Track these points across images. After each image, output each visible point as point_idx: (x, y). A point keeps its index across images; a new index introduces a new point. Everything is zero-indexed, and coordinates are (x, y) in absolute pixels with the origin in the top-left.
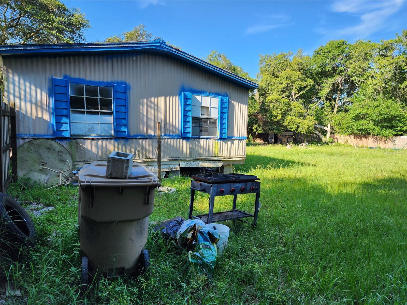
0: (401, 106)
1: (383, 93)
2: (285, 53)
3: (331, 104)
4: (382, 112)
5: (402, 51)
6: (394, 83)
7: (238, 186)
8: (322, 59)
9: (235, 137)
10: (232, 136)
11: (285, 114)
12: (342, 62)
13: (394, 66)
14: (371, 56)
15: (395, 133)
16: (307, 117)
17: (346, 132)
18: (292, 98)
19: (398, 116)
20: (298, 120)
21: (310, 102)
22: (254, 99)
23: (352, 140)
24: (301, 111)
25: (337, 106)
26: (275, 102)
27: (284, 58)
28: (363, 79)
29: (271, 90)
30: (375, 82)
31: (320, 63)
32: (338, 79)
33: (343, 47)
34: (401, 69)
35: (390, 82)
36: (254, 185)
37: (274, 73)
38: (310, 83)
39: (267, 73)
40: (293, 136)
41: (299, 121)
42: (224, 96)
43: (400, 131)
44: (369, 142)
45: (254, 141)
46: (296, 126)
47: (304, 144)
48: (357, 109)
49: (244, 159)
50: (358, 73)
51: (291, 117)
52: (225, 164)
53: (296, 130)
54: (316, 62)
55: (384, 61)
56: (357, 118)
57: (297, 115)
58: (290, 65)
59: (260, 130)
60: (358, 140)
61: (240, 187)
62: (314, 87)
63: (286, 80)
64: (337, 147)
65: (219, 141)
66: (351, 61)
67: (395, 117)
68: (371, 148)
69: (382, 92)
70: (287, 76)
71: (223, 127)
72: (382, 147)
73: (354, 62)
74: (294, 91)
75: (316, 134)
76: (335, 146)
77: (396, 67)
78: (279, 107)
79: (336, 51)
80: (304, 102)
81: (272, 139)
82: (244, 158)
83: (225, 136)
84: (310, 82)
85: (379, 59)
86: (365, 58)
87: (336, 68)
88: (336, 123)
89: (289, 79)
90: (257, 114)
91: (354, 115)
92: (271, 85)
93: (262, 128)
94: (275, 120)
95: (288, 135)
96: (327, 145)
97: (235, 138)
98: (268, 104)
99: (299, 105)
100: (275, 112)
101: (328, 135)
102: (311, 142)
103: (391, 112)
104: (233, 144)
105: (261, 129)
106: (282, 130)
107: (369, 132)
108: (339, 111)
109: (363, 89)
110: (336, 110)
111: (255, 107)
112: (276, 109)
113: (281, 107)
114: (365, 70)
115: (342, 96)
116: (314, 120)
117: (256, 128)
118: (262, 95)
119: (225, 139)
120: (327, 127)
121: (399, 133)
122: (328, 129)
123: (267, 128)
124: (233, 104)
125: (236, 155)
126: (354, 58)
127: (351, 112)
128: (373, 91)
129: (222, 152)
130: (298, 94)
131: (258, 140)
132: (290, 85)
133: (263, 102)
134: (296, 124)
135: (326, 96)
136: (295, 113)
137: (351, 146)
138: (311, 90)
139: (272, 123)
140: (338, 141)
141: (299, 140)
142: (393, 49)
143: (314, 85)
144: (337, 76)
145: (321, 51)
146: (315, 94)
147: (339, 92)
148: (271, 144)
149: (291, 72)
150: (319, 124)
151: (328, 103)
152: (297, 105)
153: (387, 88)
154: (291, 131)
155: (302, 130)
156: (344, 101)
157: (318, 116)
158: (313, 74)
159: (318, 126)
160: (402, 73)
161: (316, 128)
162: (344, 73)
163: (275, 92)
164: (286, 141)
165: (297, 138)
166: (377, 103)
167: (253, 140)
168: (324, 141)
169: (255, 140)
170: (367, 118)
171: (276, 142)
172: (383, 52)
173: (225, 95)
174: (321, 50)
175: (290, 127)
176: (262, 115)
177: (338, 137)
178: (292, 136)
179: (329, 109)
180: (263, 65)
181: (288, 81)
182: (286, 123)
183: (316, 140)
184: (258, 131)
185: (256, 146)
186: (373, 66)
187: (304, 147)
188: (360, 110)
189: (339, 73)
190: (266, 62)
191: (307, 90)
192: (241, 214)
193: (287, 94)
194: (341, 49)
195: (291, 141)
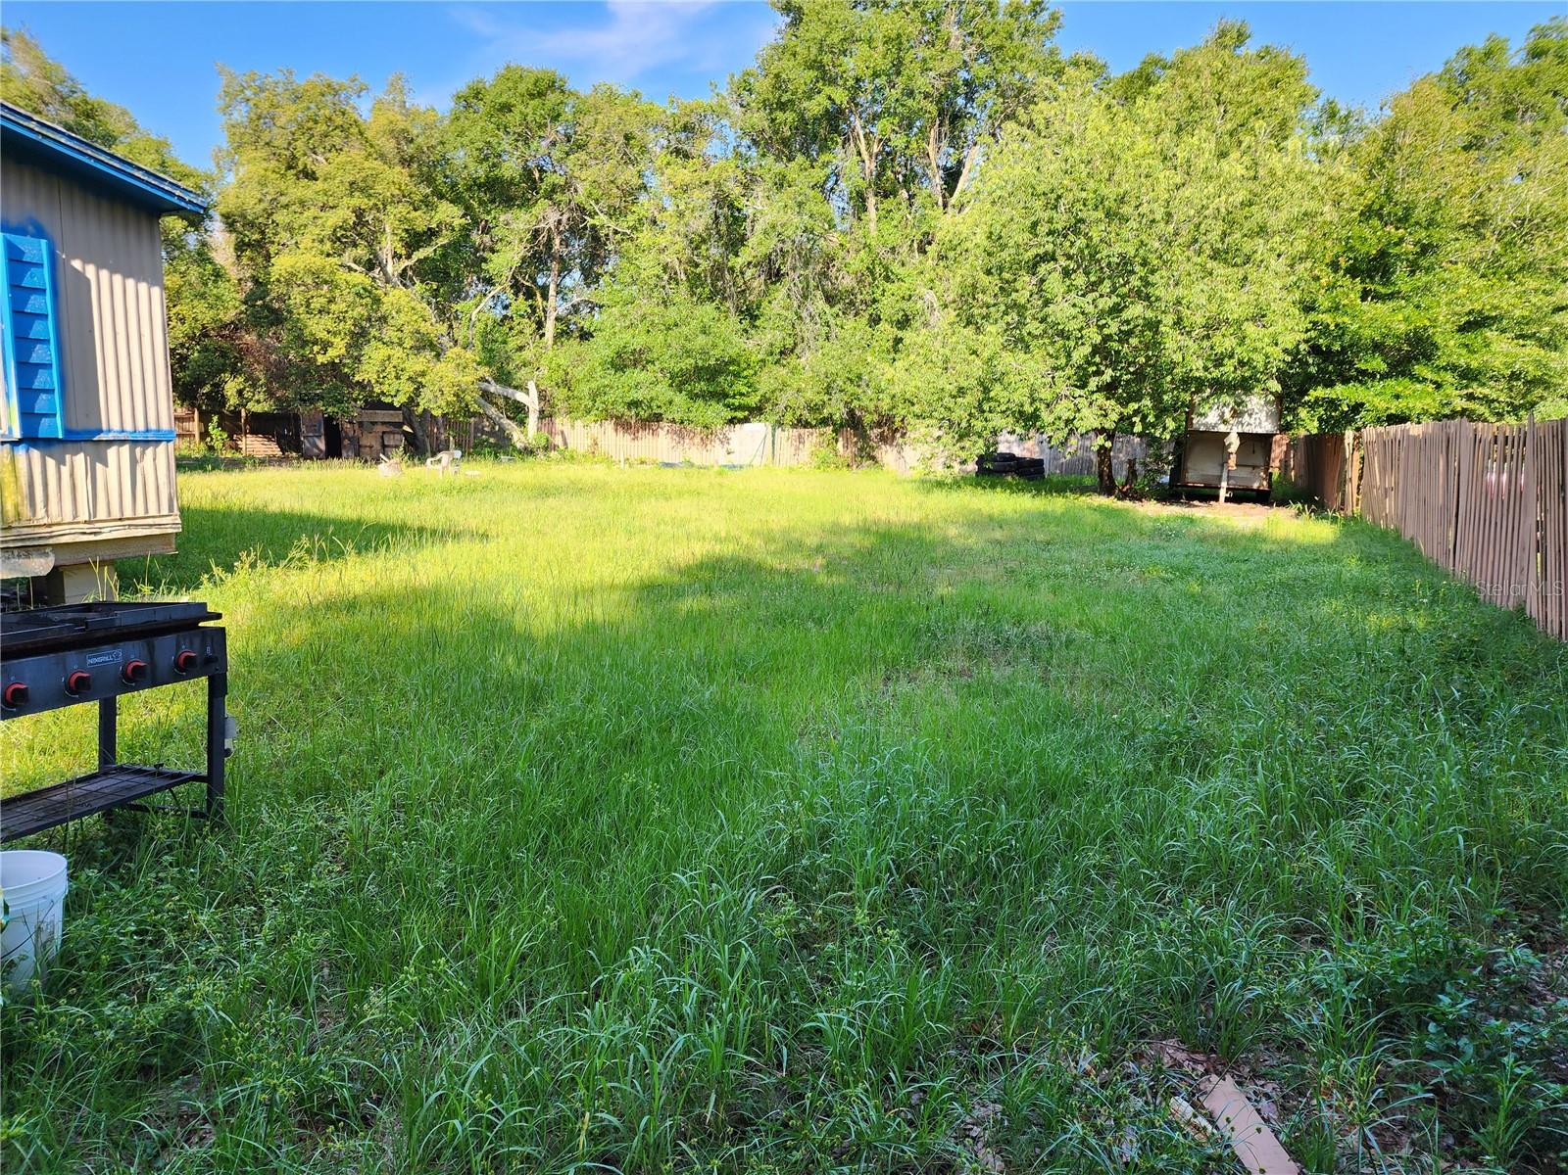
0: (739, 326)
1: (688, 280)
2: (336, 80)
3: (533, 308)
4: (689, 346)
5: (731, 148)
6: (715, 251)
7: (106, 659)
8: (484, 131)
9: (109, 431)
10: (93, 426)
11: (359, 338)
12: (557, 154)
13: (710, 194)
14: (644, 150)
15: (729, 414)
16: (449, 354)
17: (588, 412)
18: (385, 274)
19: (732, 362)
20: (417, 364)
21: (458, 294)
22: (210, 261)
23: (609, 437)
24: (424, 327)
25: (552, 316)
26: (310, 281)
27: (329, 98)
28: (625, 225)
29: (290, 229)
30: (663, 241)
31: (480, 145)
32: (547, 215)
33: (553, 98)
34: (731, 206)
35: (704, 247)
36: (191, 643)
37: (294, 157)
38: (448, 220)
39: (263, 153)
40: (403, 424)
41: (419, 368)
42: (21, 231)
43: (740, 408)
44: (660, 444)
45: (238, 449)
46: (409, 388)
47: (444, 456)
48: (617, 329)
49: (170, 531)
50: (610, 202)
51: (384, 351)
52: (67, 558)
53: (412, 401)
54: (465, 140)
55: (683, 173)
56: (620, 363)
57: (412, 343)
58: (361, 134)
59: (258, 402)
60: (628, 437)
61: (120, 660)
62: (468, 236)
63: (351, 195)
64: (564, 466)
65: (21, 451)
66: (582, 155)
67: (726, 364)
68: (667, 465)
69: (684, 277)
70: (351, 179)
71: (37, 385)
72: (697, 462)
73: (593, 162)
74: (389, 244)
75: (489, 418)
76: (558, 462)
77: (716, 197)
78: (333, 307)
79: (533, 109)
80: (435, 293)
81: (317, 440)
82: (172, 524)
83: (55, 427)
84: (448, 213)
85: (668, 163)
86: (625, 154)
87: (537, 175)
88: (554, 377)
89: (362, 191)
90: (236, 329)
91: (608, 353)
92: (286, 206)
93: (270, 394)
94: (321, 359)
95: (383, 423)
96: (531, 459)
97: (110, 437)
98: (283, 289)
99: (413, 304)
100: (317, 327)
101: (532, 420)
102: (475, 447)
103: (714, 346)
104: (105, 464)
105: (262, 397)
106: (355, 400)
107: (659, 411)
108: (562, 334)
109: (630, 260)
110: (550, 328)
111: (218, 298)
112: (320, 312)
113: (343, 306)
114: (631, 194)
115: (568, 282)
116: (479, 364)
117: (240, 393)
118: (249, 245)
119: (56, 440)
120: (527, 392)
121: (740, 415)
122: (530, 400)
123: (290, 394)
124: (81, 277)
125: (128, 513)
126: (591, 147)
127: (598, 339)
128: (658, 270)
129: (46, 505)
130: (409, 257)
131: (255, 445)
132: (369, 218)
133: (255, 280)
134: (410, 378)
135: (513, 277)
136: (400, 334)
137: (609, 461)
138: (455, 246)
139: (307, 371)
140: (565, 444)
141: (427, 441)
142: (706, 135)
143: (466, 231)
144: (543, 203)
145: (476, 97)
146: (472, 266)
147: (555, 266)
148: (311, 459)
149: (367, 164)
150: (497, 380)
151: (521, 304)
152: (407, 304)
153: (697, 265)
154: (390, 406)
155: (434, 403)
156: (576, 300)
157: (492, 350)
158: (457, 184)
159: (494, 388)
160: (736, 219)
161: (486, 395)
162: (565, 198)
163: (306, 241)
164: (377, 446)
165: (420, 433)
166: (672, 314)
167: (228, 442)
168: (519, 445)
169: (242, 444)
170: (648, 362)
171: (334, 451)
172: (679, 141)
173: (31, 228)
174: (477, 95)
175: (385, 388)
176: (260, 336)
177: (567, 429)
178: (400, 425)
179: (529, 327)
180: (240, 114)
181: (359, 201)
182: (366, 373)
183: (492, 440)
184: (250, 406)
185: (241, 469)
186: (654, 182)
187: (444, 469)
188: (627, 336)
189: (549, 195)
190: (251, 103)
191: (442, 246)
192: (143, 779)
193: (362, 252)
194: (549, 105)
195: (397, 447)
